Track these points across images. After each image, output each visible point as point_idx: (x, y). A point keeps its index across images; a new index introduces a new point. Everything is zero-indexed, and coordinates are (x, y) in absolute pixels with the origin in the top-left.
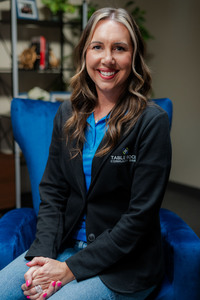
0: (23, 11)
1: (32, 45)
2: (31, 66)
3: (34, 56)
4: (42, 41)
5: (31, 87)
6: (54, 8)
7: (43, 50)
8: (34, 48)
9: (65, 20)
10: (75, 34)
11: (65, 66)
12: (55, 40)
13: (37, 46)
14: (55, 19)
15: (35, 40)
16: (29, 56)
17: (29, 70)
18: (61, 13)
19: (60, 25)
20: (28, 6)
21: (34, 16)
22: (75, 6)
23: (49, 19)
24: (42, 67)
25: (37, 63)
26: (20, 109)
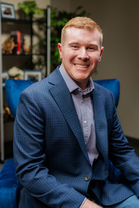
0: (5, 13)
1: (11, 37)
2: (11, 52)
3: (13, 45)
4: (18, 34)
5: (11, 67)
6: (27, 11)
7: (19, 40)
8: (13, 39)
9: (34, 19)
10: (40, 29)
11: (34, 52)
12: (27, 33)
13: (15, 37)
14: (28, 18)
15: (13, 33)
16: (9, 45)
17: (9, 55)
18: (31, 14)
19: (31, 23)
20: (9, 9)
21: (13, 16)
22: (42, 10)
23: (23, 18)
24: (18, 53)
25: (15, 50)
26: (12, 87)
